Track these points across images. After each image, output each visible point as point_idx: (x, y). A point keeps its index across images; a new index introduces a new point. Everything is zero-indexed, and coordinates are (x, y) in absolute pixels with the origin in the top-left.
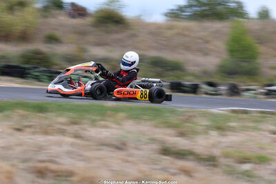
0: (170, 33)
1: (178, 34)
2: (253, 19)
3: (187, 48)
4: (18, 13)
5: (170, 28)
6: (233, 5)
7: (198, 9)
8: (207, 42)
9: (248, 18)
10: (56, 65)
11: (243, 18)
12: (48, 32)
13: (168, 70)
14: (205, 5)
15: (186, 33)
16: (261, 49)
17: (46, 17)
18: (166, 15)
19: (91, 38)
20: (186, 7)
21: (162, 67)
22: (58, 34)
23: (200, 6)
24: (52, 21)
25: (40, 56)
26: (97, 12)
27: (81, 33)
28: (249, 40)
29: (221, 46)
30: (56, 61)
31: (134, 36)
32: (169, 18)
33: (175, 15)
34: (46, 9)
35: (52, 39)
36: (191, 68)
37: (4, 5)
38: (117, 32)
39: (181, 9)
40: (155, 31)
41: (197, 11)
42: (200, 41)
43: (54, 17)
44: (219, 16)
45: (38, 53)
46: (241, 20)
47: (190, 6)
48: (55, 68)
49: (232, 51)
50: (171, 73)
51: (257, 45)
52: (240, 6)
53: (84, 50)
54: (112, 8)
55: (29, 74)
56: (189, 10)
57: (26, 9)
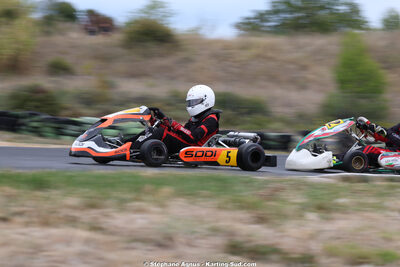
0: (245, 55)
1: (258, 56)
2: (375, 30)
3: (273, 78)
4: (4, 29)
5: (245, 47)
6: (342, 8)
7: (288, 16)
8: (304, 68)
9: (368, 29)
10: (66, 109)
11: (360, 28)
12: (52, 58)
13: (242, 114)
14: (299, 9)
15: (270, 54)
16: (389, 77)
17: (48, 33)
18: (238, 26)
19: (120, 66)
20: (268, 13)
21: (234, 109)
22: (68, 60)
23: (291, 12)
24: (58, 39)
25: (41, 96)
26: (129, 24)
27: (104, 58)
28: (371, 63)
29: (325, 73)
30: (66, 102)
31: (188, 60)
32: (242, 32)
33: (252, 26)
34: (48, 21)
35: (58, 69)
36: (278, 110)
38: (161, 56)
39: (262, 17)
40: (221, 53)
41: (286, 19)
42: (292, 66)
43: (61, 33)
44: (322, 27)
45: (36, 91)
46: (357, 32)
47: (276, 12)
48: (64, 115)
49: (342, 82)
50: (248, 118)
51: (382, 72)
52: (355, 9)
53: (110, 86)
54: (153, 17)
55: (23, 125)
56: (275, 17)
57: (17, 22)
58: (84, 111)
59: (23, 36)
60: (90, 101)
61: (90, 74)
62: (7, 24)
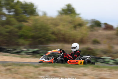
4: (78, 29)
10: (98, 55)
12: (93, 39)
17: (92, 31)
22: (99, 39)
24: (95, 33)
25: (90, 51)
27: (110, 38)
30: (98, 53)
35: (95, 42)
37: (72, 25)
43: (97, 31)
53: (112, 47)
57: (83, 27)
58: (104, 55)
59: (84, 32)
60: (105, 52)
61: (105, 44)
62: (80, 28)
